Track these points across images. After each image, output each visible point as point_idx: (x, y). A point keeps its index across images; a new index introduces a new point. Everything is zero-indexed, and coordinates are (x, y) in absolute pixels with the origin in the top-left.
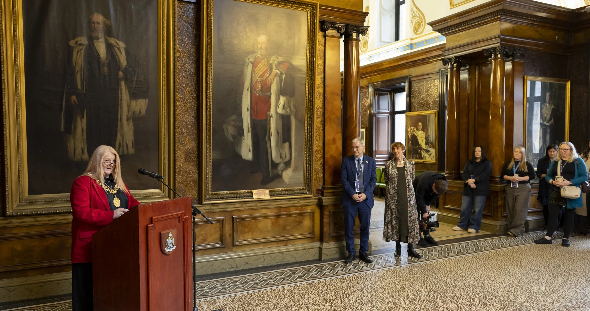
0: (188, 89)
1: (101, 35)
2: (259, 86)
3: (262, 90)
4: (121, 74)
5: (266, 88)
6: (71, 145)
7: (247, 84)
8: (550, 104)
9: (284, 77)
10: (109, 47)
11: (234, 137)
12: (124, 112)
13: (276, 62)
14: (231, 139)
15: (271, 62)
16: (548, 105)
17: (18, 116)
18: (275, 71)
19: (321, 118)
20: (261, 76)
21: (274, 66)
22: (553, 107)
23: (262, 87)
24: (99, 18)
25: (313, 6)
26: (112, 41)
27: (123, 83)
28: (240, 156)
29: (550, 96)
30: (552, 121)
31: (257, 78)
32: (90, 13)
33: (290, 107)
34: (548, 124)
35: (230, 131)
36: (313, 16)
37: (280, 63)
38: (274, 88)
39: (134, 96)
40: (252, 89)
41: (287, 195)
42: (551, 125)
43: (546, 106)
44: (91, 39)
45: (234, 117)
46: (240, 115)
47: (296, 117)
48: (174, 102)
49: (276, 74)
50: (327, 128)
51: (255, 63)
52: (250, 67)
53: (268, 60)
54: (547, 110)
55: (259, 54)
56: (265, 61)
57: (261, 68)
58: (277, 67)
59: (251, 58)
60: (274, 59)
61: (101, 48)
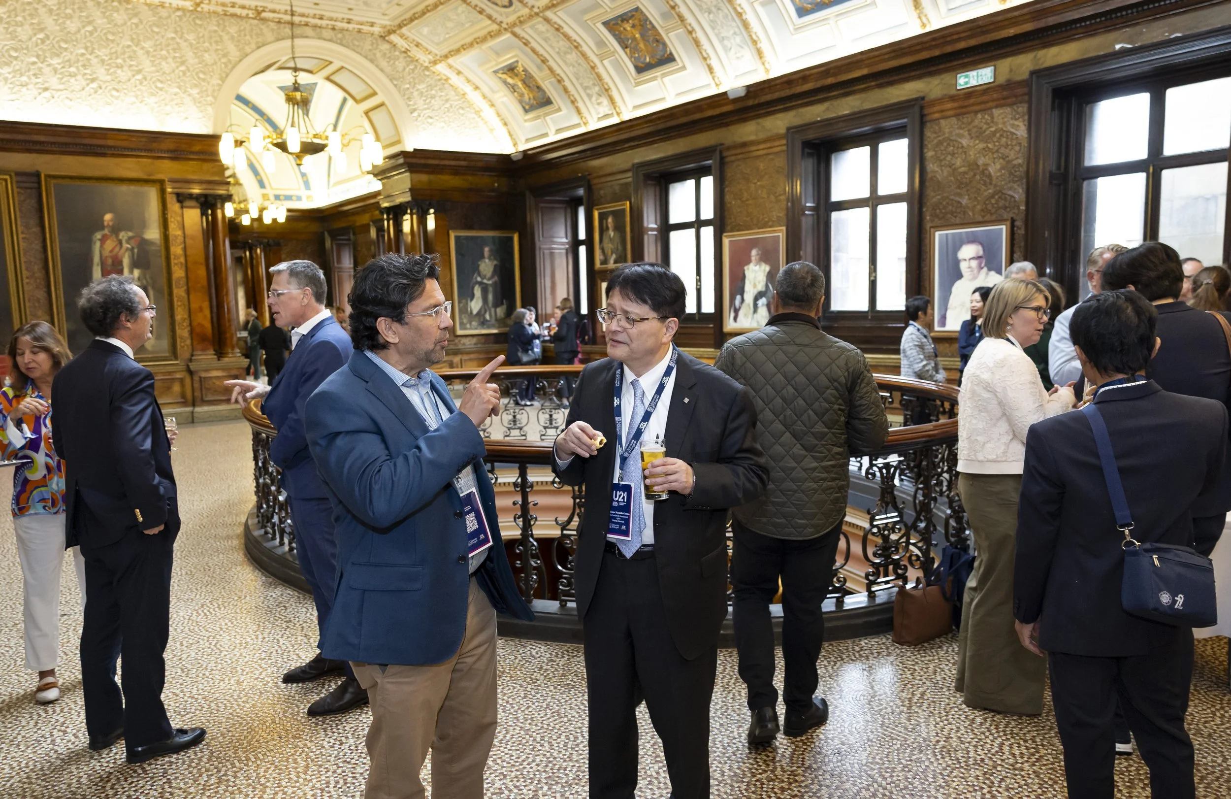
0: (36, 268)
2: (110, 261)
3: (113, 265)
5: (118, 263)
7: (96, 259)
8: (490, 259)
9: (136, 250)
13: (126, 238)
15: (120, 237)
16: (487, 261)
18: (126, 245)
19: (185, 288)
20: (111, 251)
21: (124, 242)
22: (495, 262)
23: (113, 262)
25: (161, 183)
29: (491, 251)
30: (496, 278)
31: (106, 253)
33: (146, 279)
34: (490, 282)
36: (163, 192)
37: (130, 238)
38: (126, 262)
40: (102, 264)
41: (150, 361)
42: (495, 283)
43: (485, 262)
47: (153, 288)
48: (22, 280)
49: (127, 249)
50: (191, 296)
51: (103, 240)
52: (98, 244)
53: (117, 236)
54: (487, 266)
55: (106, 231)
56: (114, 237)
57: (110, 244)
58: (128, 242)
59: (98, 235)
60: (123, 235)
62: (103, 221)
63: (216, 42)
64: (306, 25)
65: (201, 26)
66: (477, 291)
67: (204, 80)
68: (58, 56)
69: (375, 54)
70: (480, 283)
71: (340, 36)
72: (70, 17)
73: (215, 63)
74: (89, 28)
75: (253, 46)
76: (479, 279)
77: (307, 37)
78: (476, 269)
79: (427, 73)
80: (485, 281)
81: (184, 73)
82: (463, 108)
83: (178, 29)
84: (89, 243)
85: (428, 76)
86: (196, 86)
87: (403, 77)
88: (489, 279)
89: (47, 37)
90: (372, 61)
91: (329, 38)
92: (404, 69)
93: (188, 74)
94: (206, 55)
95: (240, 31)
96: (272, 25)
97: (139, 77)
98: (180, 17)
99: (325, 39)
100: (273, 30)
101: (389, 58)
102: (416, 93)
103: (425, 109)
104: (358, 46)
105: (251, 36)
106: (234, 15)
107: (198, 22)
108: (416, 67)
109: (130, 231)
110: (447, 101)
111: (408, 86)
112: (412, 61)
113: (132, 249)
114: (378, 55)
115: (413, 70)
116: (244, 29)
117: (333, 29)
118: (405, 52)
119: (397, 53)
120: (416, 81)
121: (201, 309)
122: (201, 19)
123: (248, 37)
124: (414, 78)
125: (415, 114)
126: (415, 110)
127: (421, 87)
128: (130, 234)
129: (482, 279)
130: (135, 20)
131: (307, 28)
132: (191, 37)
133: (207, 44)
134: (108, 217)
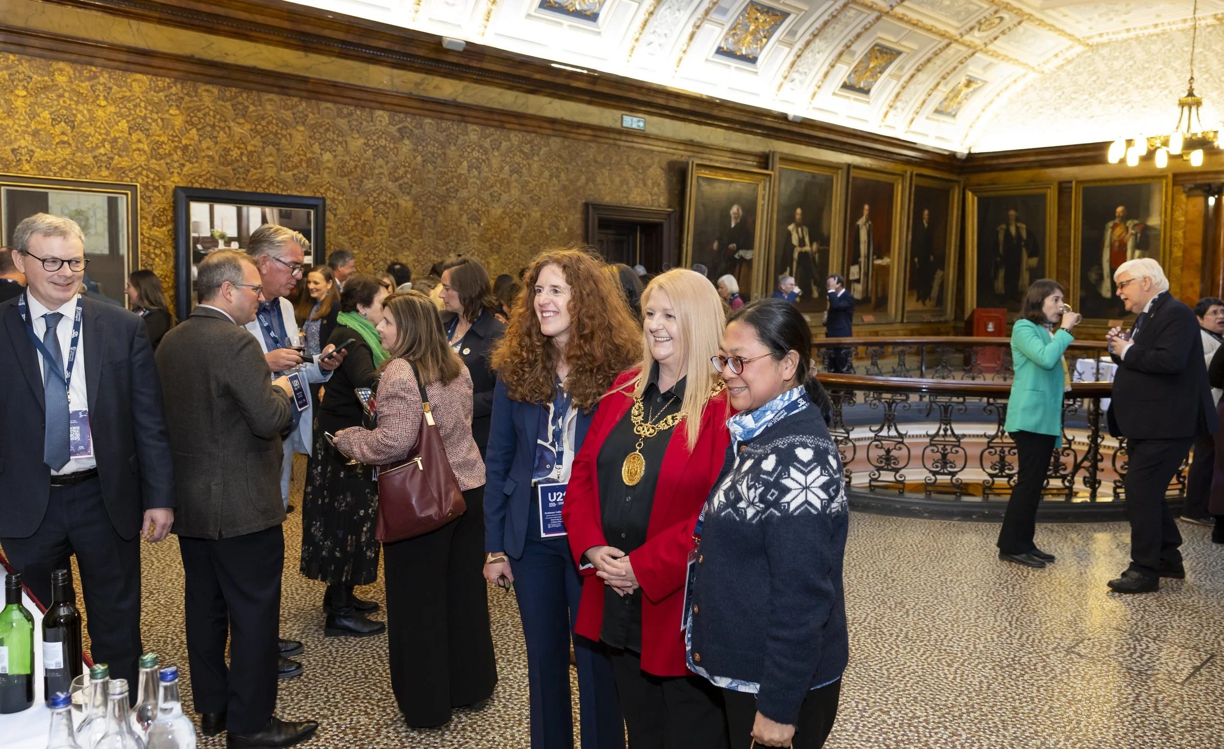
1: (1013, 222)
2: (1117, 244)
3: (1119, 249)
4: (1023, 243)
5: (1123, 245)
6: (996, 285)
7: (1107, 242)
9: (1139, 235)
10: (1018, 228)
12: (1024, 267)
13: (1132, 225)
14: (1093, 282)
15: (1128, 225)
17: (973, 269)
18: (1131, 231)
19: (1181, 266)
20: (1119, 236)
21: (1130, 229)
23: (1120, 245)
24: (1012, 213)
25: (1166, 178)
26: (1019, 225)
27: (1024, 249)
28: (1100, 295)
31: (1115, 237)
32: (1008, 211)
35: (1093, 276)
37: (1135, 225)
38: (1130, 244)
39: (1030, 256)
40: (1112, 245)
44: (1008, 225)
45: (1096, 267)
46: (1100, 265)
49: (1132, 234)
51: (1114, 228)
52: (1110, 231)
53: (1125, 223)
55: (1117, 221)
56: (1122, 226)
57: (1118, 231)
58: (1133, 229)
59: (1111, 224)
60: (1130, 223)
61: (1013, 230)
62: (1114, 212)
81: (1207, 80)
83: (1207, 43)
84: (1102, 231)
89: (1098, 78)
93: (1211, 79)
97: (1166, 92)
109: (1136, 218)
113: (1136, 235)
121: (1192, 285)
128: (1136, 222)
134: (1120, 209)
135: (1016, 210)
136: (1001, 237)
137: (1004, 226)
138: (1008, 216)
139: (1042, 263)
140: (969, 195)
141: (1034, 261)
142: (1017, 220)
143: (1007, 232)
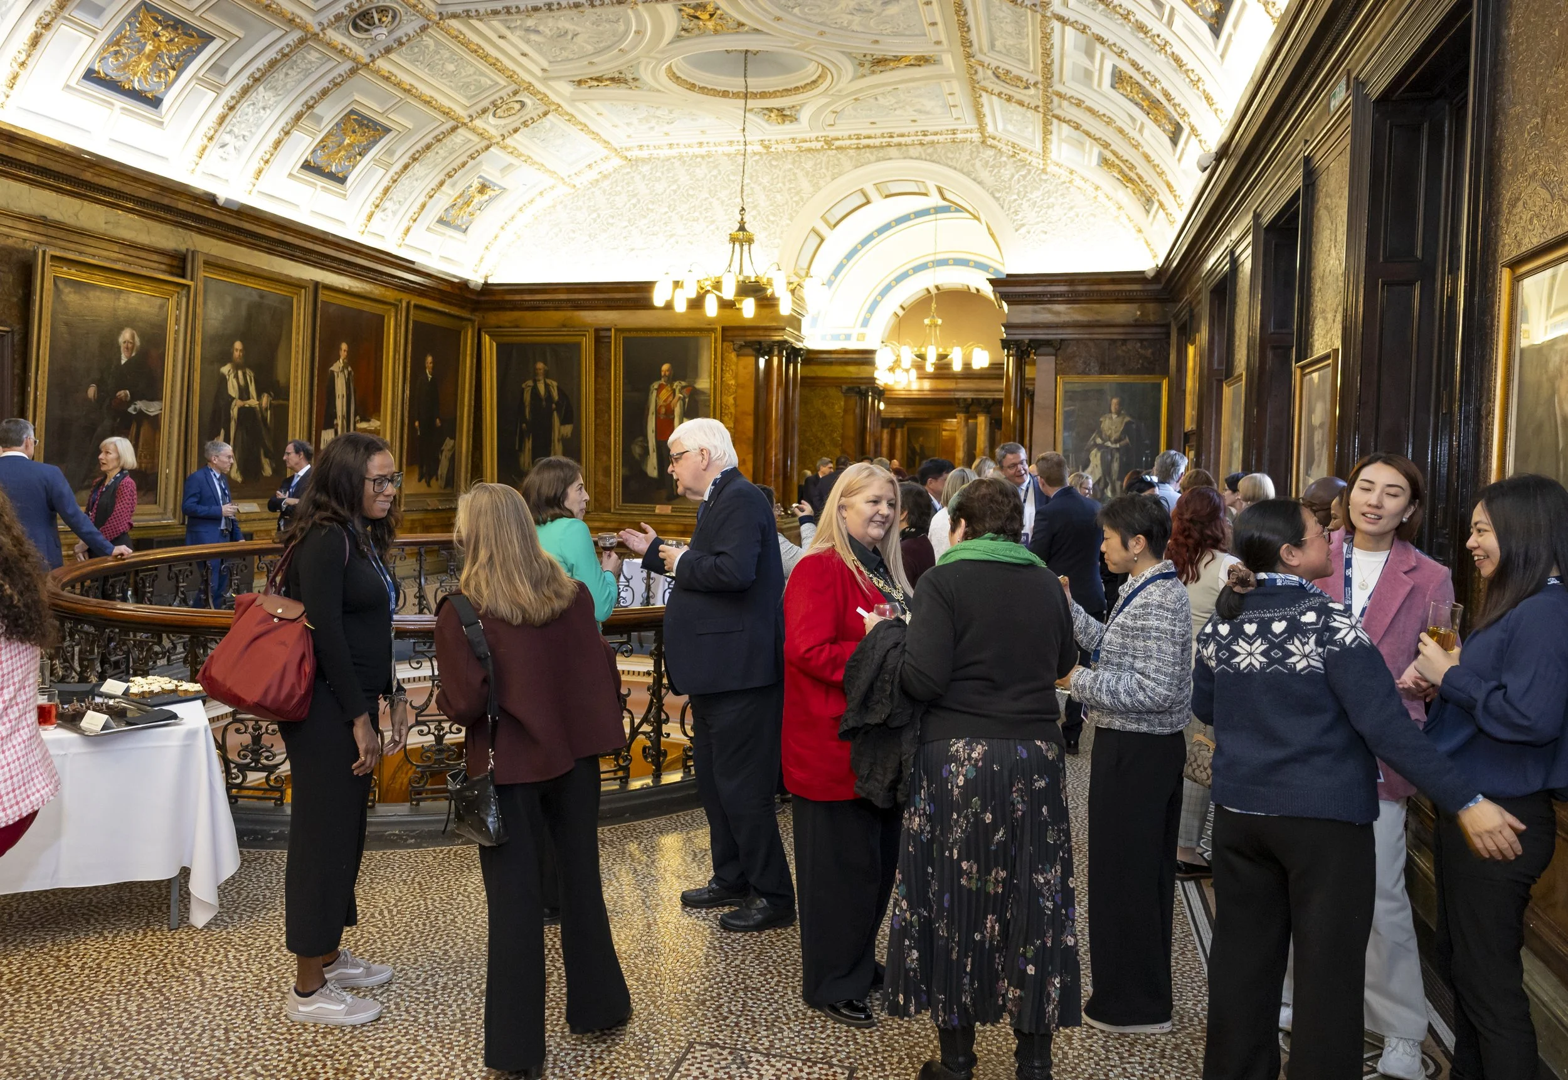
1: (541, 378)
2: (663, 410)
3: (666, 413)
4: (554, 406)
5: (670, 412)
6: (522, 460)
7: (652, 409)
8: (1118, 413)
9: (687, 399)
10: (547, 386)
11: (640, 455)
12: (556, 436)
13: (679, 387)
14: (637, 456)
15: (675, 387)
16: (1114, 416)
17: (492, 439)
18: (678, 395)
20: (665, 401)
21: (677, 391)
23: (666, 411)
24: (540, 365)
25: (715, 330)
26: (549, 381)
27: (555, 414)
28: (646, 474)
29: (1121, 403)
30: (1127, 441)
31: (661, 402)
32: (535, 363)
35: (637, 450)
36: (715, 340)
37: (683, 388)
38: (677, 411)
39: (564, 422)
40: (657, 412)
42: (1125, 447)
43: (1111, 418)
44: (535, 381)
45: (640, 439)
46: (645, 436)
49: (679, 398)
51: (659, 390)
52: (655, 393)
53: (672, 385)
54: (1112, 424)
55: (662, 381)
56: (669, 388)
57: (664, 394)
58: (681, 392)
59: (656, 385)
60: (677, 385)
61: (541, 388)
62: (660, 370)
63: (790, 181)
64: (889, 145)
65: (776, 167)
66: (1095, 458)
67: (773, 222)
68: (645, 217)
69: (973, 165)
70: (1100, 447)
71: (930, 150)
72: (659, 180)
73: (787, 203)
74: (674, 187)
75: (828, 179)
76: (1099, 441)
77: (890, 159)
78: (1096, 428)
79: (1044, 177)
80: (1109, 444)
82: (1094, 216)
84: (646, 394)
85: (1046, 181)
86: (765, 229)
87: (1010, 188)
88: (1116, 441)
89: (639, 201)
90: (968, 174)
91: (917, 155)
92: (1013, 176)
94: (778, 196)
95: (815, 165)
96: (852, 152)
97: (712, 227)
98: (757, 162)
99: (912, 158)
100: (851, 158)
101: (993, 166)
102: (1025, 205)
103: (1038, 223)
104: (952, 159)
105: (827, 169)
106: (809, 150)
107: (774, 163)
108: (1029, 171)
109: (684, 379)
110: (1071, 208)
111: (1015, 197)
112: (1024, 166)
113: (683, 400)
114: (978, 164)
115: (1024, 177)
116: (821, 163)
117: (922, 144)
118: (1013, 156)
119: (1004, 159)
120: (1029, 189)
122: (776, 160)
123: (824, 170)
124: (1025, 187)
125: (1023, 230)
126: (1023, 225)
127: (1035, 195)
128: (684, 383)
129: (1104, 441)
130: (715, 172)
131: (889, 149)
132: (765, 180)
133: (780, 185)
134: (665, 367)
135: (545, 363)
136: (527, 397)
137: (530, 383)
138: (535, 369)
139: (577, 432)
140: (486, 339)
141: (567, 430)
142: (547, 375)
143: (535, 390)
